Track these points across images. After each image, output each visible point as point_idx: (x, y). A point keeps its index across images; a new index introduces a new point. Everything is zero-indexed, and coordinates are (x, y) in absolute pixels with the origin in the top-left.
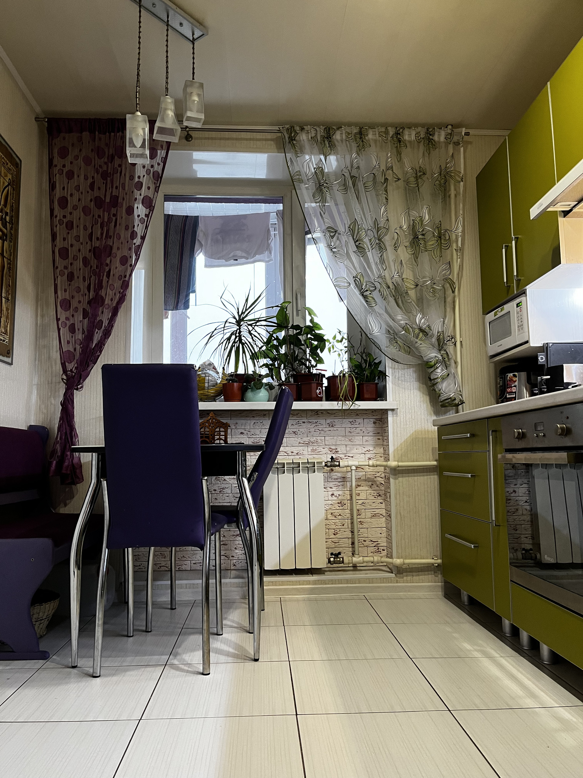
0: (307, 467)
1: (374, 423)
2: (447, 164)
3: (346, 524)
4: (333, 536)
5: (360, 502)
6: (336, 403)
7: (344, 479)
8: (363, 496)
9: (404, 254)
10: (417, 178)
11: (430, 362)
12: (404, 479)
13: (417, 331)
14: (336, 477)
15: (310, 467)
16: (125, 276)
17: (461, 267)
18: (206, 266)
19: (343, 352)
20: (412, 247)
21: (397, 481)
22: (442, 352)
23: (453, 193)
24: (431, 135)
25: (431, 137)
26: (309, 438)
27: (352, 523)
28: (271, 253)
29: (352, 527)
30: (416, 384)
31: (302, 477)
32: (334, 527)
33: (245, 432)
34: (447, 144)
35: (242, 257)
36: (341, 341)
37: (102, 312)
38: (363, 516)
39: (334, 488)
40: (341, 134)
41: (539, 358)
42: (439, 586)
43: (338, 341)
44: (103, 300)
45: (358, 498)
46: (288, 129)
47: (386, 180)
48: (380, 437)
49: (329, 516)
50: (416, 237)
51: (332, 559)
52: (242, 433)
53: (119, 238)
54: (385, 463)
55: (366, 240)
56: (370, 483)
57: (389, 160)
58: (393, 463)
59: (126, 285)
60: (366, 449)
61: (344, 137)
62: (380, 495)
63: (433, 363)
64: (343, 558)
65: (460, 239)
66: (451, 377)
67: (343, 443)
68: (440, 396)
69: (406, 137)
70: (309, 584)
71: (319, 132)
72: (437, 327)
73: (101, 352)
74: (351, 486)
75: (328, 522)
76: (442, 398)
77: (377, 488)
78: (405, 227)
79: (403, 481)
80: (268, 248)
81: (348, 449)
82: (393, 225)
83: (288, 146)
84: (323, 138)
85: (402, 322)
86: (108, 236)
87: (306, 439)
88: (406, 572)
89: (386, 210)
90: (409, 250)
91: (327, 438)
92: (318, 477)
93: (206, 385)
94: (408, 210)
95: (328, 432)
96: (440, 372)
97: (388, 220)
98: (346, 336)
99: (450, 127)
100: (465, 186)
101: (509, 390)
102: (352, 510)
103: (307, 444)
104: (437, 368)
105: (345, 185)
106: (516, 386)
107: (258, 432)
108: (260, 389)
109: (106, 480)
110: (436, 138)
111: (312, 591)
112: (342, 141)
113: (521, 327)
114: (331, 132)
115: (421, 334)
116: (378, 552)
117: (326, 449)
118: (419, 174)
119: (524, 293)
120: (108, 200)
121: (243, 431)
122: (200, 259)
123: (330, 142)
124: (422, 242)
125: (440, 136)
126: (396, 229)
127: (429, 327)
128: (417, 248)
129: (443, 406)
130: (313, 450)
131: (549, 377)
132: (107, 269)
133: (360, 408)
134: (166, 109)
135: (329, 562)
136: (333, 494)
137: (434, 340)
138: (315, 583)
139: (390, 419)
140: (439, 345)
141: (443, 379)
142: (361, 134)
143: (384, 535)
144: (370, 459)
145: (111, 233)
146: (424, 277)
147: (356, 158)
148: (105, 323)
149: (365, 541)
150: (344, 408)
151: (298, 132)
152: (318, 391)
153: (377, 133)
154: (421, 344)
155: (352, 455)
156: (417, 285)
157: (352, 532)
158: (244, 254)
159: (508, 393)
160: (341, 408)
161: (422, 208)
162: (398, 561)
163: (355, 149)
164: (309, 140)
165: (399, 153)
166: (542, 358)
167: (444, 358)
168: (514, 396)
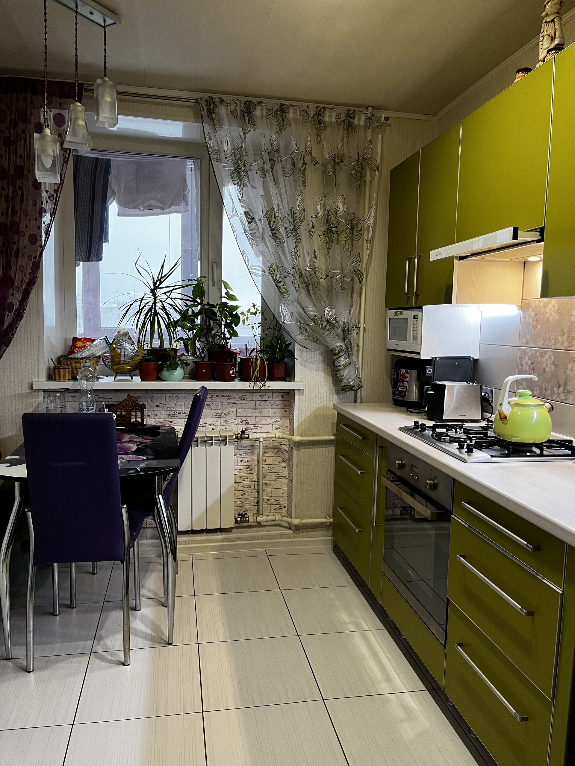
0: (219, 440)
1: (283, 397)
2: (365, 149)
3: (252, 487)
4: (241, 497)
5: (266, 467)
6: (247, 383)
7: (253, 447)
8: (269, 461)
9: (318, 242)
10: (335, 164)
11: (335, 350)
12: (306, 450)
13: (325, 323)
14: (245, 445)
15: (222, 441)
16: (35, 257)
17: (370, 256)
18: (119, 214)
19: (257, 325)
20: (326, 237)
21: (299, 452)
22: (346, 342)
23: (368, 179)
24: (351, 118)
25: (351, 120)
26: (222, 411)
27: (258, 485)
28: (187, 204)
29: (258, 489)
30: (322, 366)
31: (215, 448)
32: (242, 489)
33: (161, 405)
34: (367, 128)
35: (157, 207)
36: (255, 314)
37: (13, 294)
38: (268, 478)
39: (243, 456)
40: (262, 109)
41: (428, 371)
42: (328, 540)
43: (252, 314)
44: (13, 282)
45: (264, 463)
46: (206, 100)
47: (304, 163)
48: (287, 410)
49: (238, 480)
50: (329, 229)
51: (239, 519)
52: (157, 406)
53: (27, 215)
54: (289, 437)
55: (282, 231)
56: (276, 450)
57: (309, 143)
58: (297, 438)
59: (37, 266)
60: (274, 420)
61: (265, 114)
62: (284, 461)
63: (337, 352)
64: (248, 518)
65: (371, 230)
66: (352, 365)
67: (253, 414)
68: (341, 381)
69: (327, 119)
70: (218, 542)
71: (238, 106)
72: (343, 318)
73: (13, 335)
74: (259, 453)
75: (236, 485)
76: (343, 383)
77: (281, 454)
78: (320, 214)
79: (305, 452)
80: (185, 198)
81: (257, 420)
82: (310, 213)
83: (206, 119)
84: (243, 113)
85: (312, 313)
86: (14, 212)
87: (219, 411)
88: (303, 529)
89: (302, 201)
90: (323, 239)
91: (238, 410)
92: (229, 449)
93: (122, 359)
94: (325, 196)
95: (240, 405)
96: (343, 360)
97: (304, 210)
98: (260, 309)
99: (370, 109)
100: (380, 176)
101: (401, 384)
102: (258, 474)
103: (220, 416)
104: (341, 357)
105: (263, 168)
106: (407, 382)
107: (173, 405)
108: (176, 369)
109: (30, 511)
110: (356, 121)
111: (220, 548)
112: (262, 117)
113: (415, 337)
114: (251, 107)
115: (328, 326)
116: (280, 508)
117: (237, 420)
118: (337, 161)
119: (421, 308)
120: (12, 172)
121: (158, 404)
122: (113, 208)
123: (250, 118)
124: (335, 235)
125: (360, 120)
126: (311, 217)
127: (336, 319)
128: (330, 239)
129: (343, 390)
130: (225, 422)
131: (433, 392)
132: (15, 247)
133: (269, 388)
134: (76, 119)
135: (237, 521)
136: (242, 461)
137: (340, 331)
138: (223, 540)
139: (296, 397)
140: (344, 334)
141: (345, 366)
142: (282, 111)
143: (286, 494)
144: (276, 429)
145: (17, 208)
146: (335, 269)
147: (276, 139)
148: (17, 305)
149: (268, 500)
150: (255, 388)
151: (217, 103)
152: (231, 372)
153: (298, 112)
154: (328, 335)
155: (261, 426)
156: (328, 276)
157: (258, 493)
158: (159, 204)
159: (400, 386)
160: (252, 388)
161: (338, 198)
162: (296, 521)
163: (275, 128)
164: (228, 114)
165: (318, 135)
166: (430, 371)
167: (347, 348)
168: (405, 390)
